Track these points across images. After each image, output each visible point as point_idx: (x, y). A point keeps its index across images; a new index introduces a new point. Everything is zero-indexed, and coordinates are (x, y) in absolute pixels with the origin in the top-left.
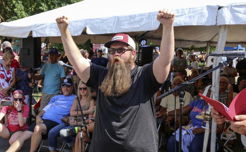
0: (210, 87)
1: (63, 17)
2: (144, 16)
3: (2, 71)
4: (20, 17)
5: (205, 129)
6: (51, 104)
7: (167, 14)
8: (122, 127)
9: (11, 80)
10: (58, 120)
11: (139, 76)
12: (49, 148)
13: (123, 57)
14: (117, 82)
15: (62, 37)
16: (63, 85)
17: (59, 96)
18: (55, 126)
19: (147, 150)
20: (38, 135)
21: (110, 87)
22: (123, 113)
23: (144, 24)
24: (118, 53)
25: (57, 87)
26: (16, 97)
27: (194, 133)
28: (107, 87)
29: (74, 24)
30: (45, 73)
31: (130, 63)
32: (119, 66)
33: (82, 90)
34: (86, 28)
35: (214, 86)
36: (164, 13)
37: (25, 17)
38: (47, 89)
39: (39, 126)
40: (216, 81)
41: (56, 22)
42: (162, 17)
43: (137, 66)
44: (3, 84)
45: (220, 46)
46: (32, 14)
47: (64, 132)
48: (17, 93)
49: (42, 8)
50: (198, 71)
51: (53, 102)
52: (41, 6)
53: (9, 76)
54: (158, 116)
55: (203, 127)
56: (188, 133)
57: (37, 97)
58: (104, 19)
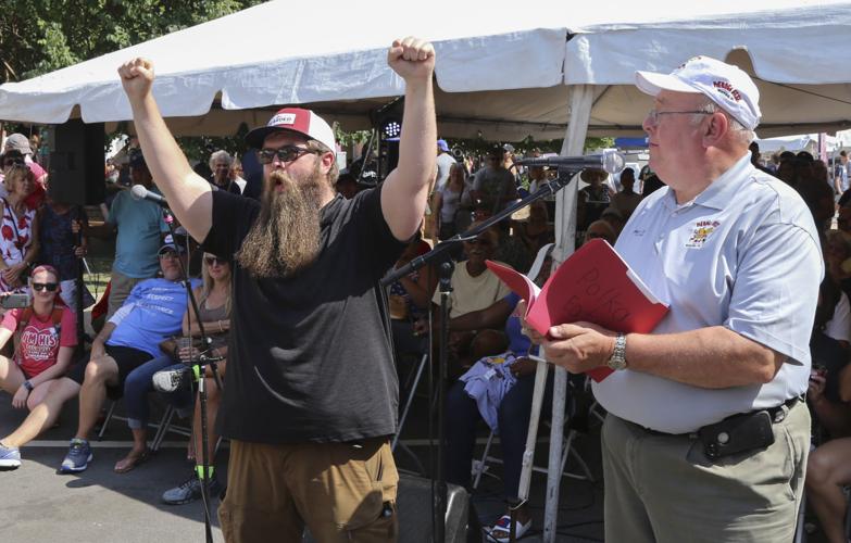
0: (551, 249)
1: (138, 62)
2: (376, 56)
3: (7, 218)
4: (58, 65)
5: (536, 362)
6: (131, 305)
7: (413, 49)
8: (299, 361)
9: (27, 244)
10: (147, 346)
11: (345, 222)
12: (127, 422)
13: (295, 172)
14: (284, 239)
15: (136, 124)
16: (163, 252)
17: (153, 281)
18: (142, 363)
19: (367, 419)
20: (97, 386)
21: (264, 254)
22: (299, 324)
23: (376, 79)
24: (281, 160)
25: (152, 257)
26: (38, 281)
27: (513, 373)
28: (257, 255)
29: (188, 83)
30: (120, 219)
31: (315, 186)
32: (284, 197)
33: (215, 264)
34: (219, 94)
35: (560, 247)
36: (405, 47)
37: (70, 64)
38: (125, 264)
39: (96, 363)
40: (565, 230)
41: (120, 78)
42: (401, 57)
43: (339, 194)
44: (9, 254)
45: (574, 138)
46: (91, 55)
47: (164, 379)
48: (42, 271)
49: (112, 36)
50: (544, 207)
51: (138, 297)
52: (113, 32)
53: (23, 233)
54: (421, 332)
55: (531, 357)
56: (499, 375)
57: (97, 283)
58: (269, 66)
